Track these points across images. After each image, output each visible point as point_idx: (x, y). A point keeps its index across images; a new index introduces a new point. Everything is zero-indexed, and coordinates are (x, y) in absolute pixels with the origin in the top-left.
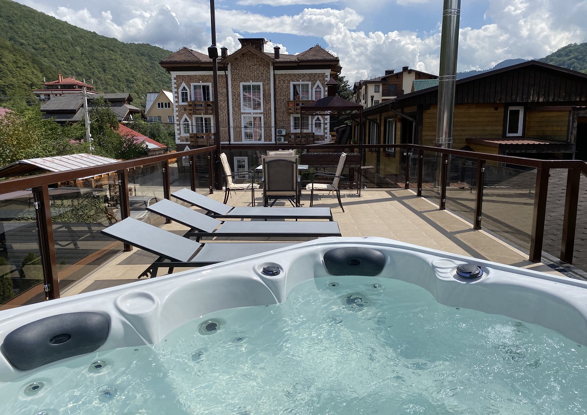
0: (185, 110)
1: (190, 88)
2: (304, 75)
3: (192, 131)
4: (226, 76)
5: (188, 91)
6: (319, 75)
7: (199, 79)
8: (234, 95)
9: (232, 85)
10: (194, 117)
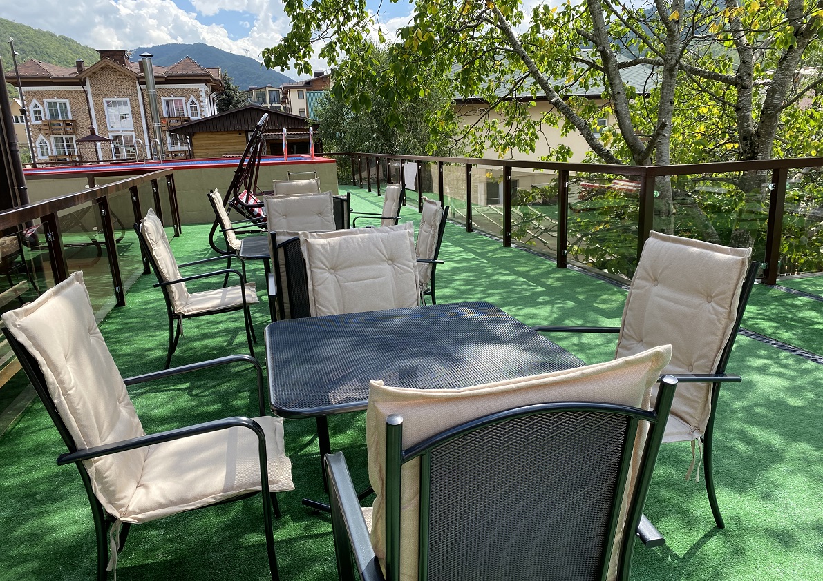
0: (40, 130)
1: (43, 105)
2: (176, 90)
3: (52, 153)
4: (86, 92)
5: (41, 109)
6: (192, 90)
7: (51, 95)
8: (97, 112)
9: (94, 101)
10: (52, 137)
